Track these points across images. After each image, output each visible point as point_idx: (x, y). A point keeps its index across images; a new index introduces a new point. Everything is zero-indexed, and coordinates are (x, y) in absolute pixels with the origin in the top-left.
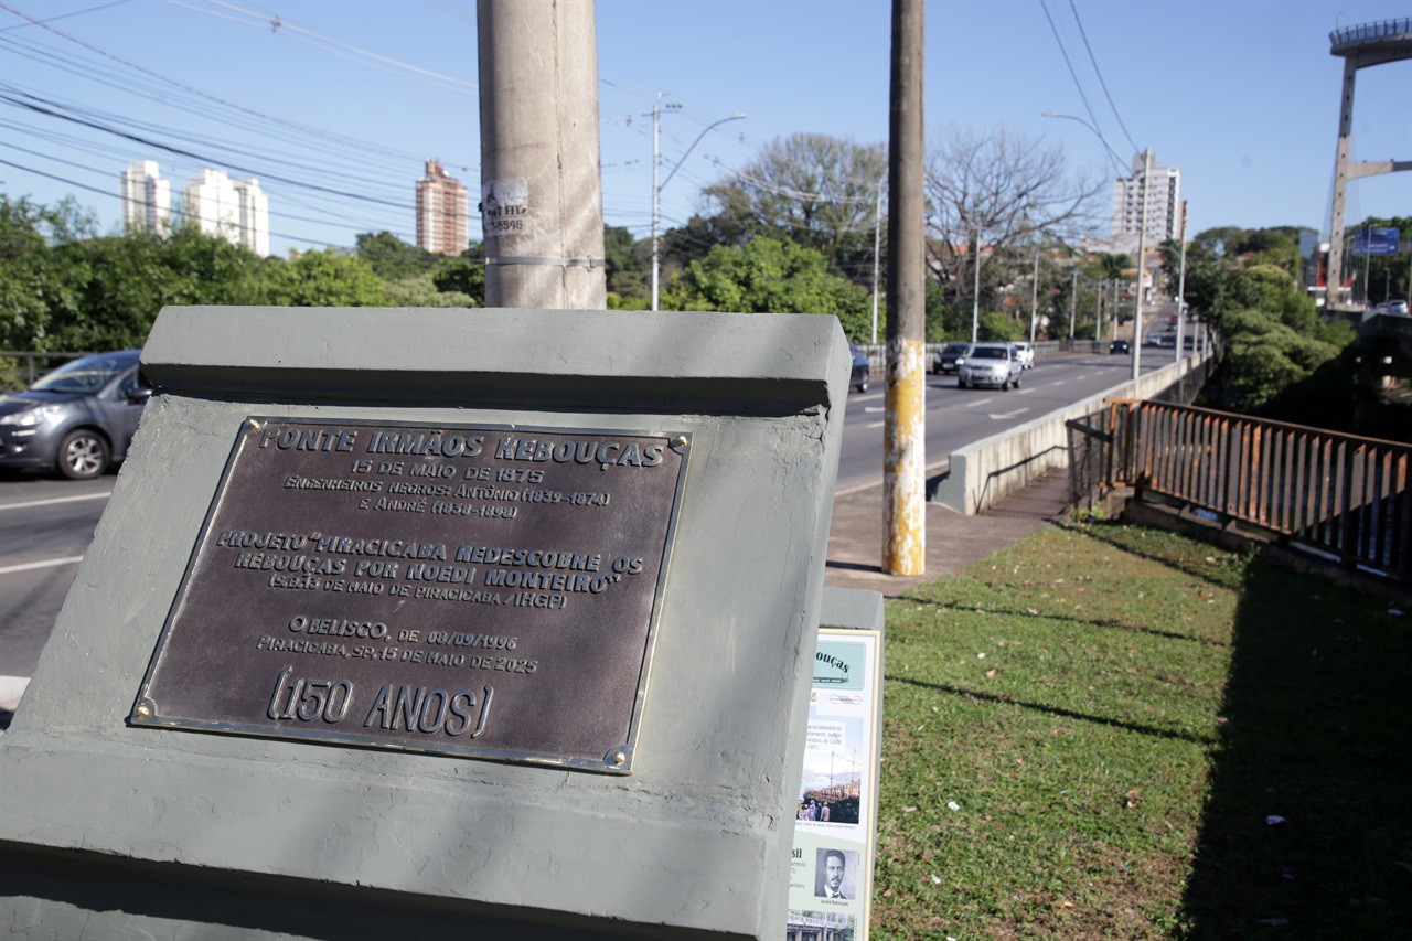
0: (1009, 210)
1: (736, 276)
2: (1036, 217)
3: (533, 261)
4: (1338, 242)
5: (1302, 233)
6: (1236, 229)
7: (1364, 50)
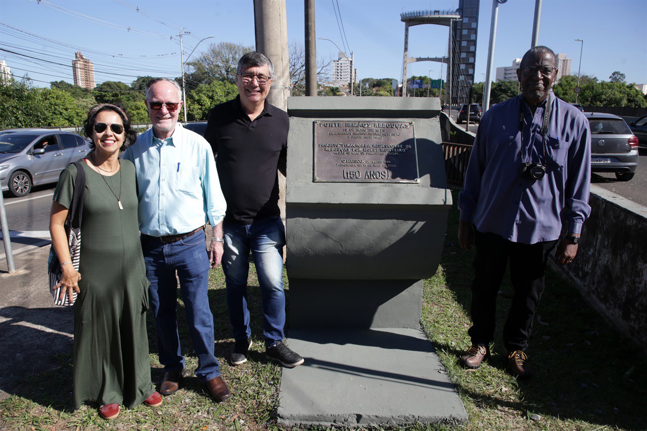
0: (299, 71)
1: (208, 95)
4: (405, 84)
5: (393, 81)
6: (372, 79)
7: (411, 20)
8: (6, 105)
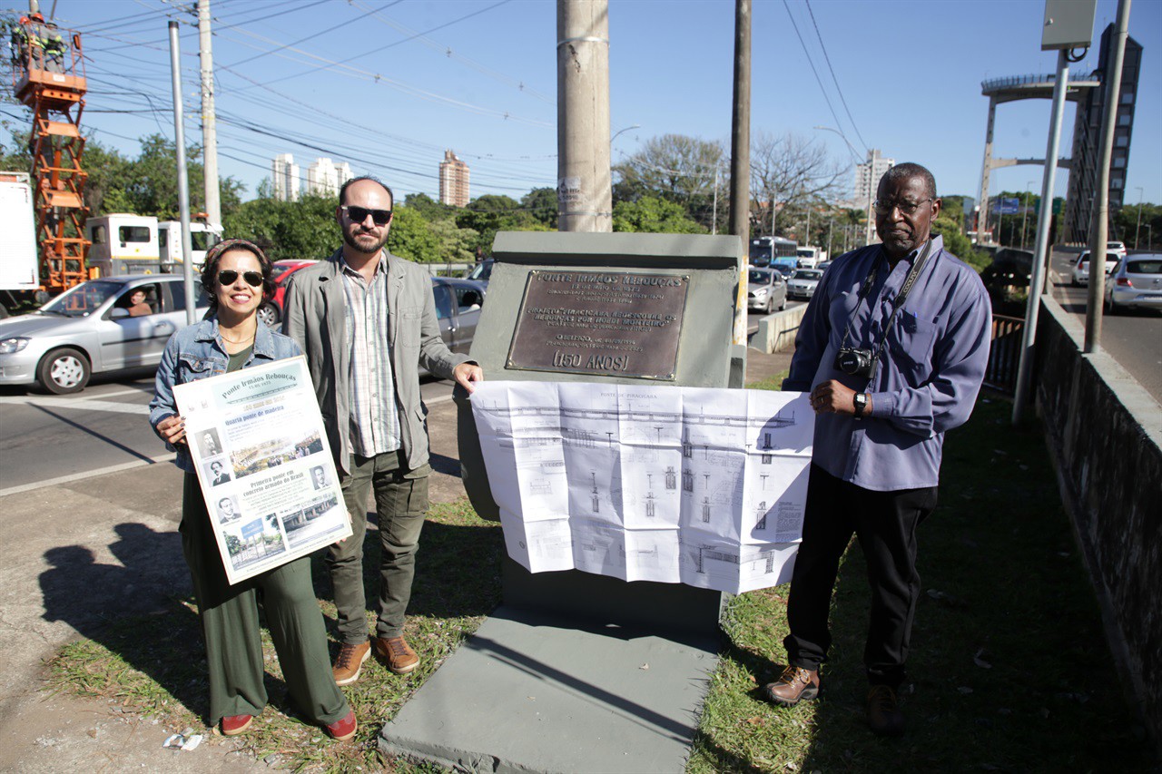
0: (793, 182)
1: (631, 219)
2: (809, 186)
3: (581, 213)
4: (985, 206)
5: (965, 200)
7: (1001, 93)
8: (318, 229)
